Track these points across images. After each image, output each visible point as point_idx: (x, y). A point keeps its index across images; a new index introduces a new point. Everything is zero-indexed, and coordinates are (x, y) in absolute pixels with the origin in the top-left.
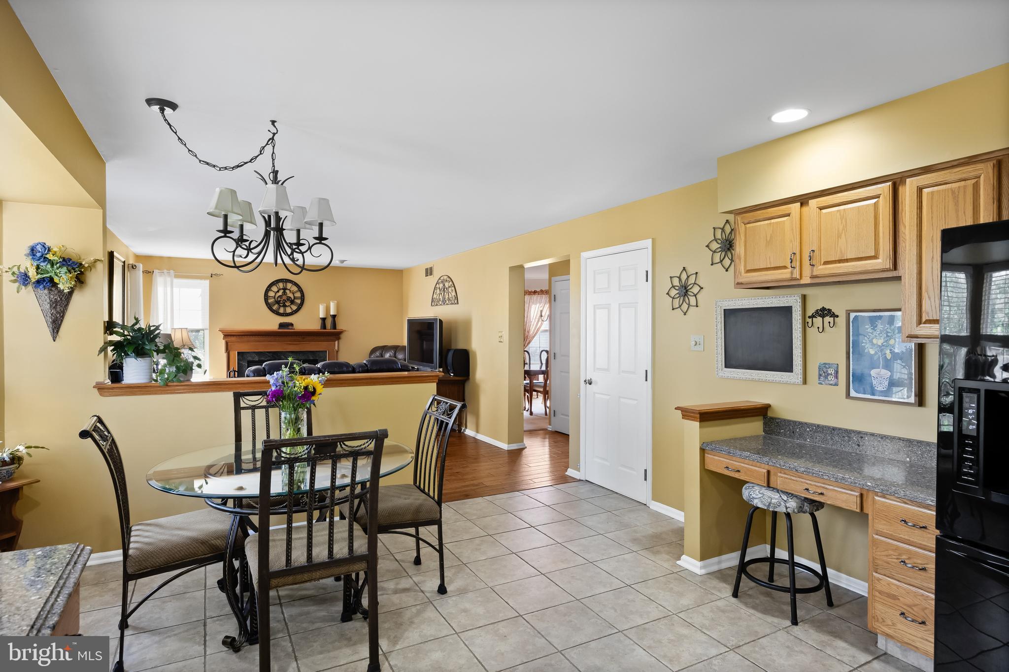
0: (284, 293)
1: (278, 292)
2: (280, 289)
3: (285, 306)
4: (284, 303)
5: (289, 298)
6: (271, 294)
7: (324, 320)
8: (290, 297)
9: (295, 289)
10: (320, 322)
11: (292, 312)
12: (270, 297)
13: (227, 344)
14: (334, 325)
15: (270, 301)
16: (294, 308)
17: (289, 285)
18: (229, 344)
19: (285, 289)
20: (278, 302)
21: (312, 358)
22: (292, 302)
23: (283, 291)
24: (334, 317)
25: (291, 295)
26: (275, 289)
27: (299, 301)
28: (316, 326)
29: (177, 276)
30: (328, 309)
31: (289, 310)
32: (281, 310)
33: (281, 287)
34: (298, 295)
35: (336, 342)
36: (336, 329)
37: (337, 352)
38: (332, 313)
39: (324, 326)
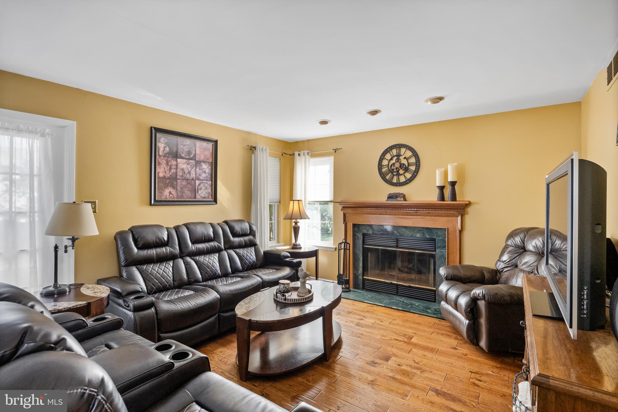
0: (398, 160)
1: (391, 159)
2: (394, 156)
3: (398, 175)
4: (398, 171)
5: (402, 165)
6: (385, 162)
7: (442, 188)
8: (404, 164)
9: (409, 153)
10: (437, 191)
11: (406, 181)
12: (384, 166)
13: (345, 215)
14: (454, 197)
15: (383, 170)
16: (409, 176)
17: (403, 150)
18: (347, 215)
19: (398, 156)
20: (392, 171)
21: (428, 236)
22: (406, 170)
23: (396, 158)
24: (453, 184)
25: (404, 162)
26: (388, 156)
27: (413, 168)
28: (433, 197)
29: (312, 156)
30: (446, 174)
31: (402, 179)
32: (395, 180)
33: (395, 154)
34: (413, 160)
35: (459, 218)
36: (456, 201)
37: (461, 232)
38: (450, 179)
39: (442, 197)
